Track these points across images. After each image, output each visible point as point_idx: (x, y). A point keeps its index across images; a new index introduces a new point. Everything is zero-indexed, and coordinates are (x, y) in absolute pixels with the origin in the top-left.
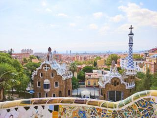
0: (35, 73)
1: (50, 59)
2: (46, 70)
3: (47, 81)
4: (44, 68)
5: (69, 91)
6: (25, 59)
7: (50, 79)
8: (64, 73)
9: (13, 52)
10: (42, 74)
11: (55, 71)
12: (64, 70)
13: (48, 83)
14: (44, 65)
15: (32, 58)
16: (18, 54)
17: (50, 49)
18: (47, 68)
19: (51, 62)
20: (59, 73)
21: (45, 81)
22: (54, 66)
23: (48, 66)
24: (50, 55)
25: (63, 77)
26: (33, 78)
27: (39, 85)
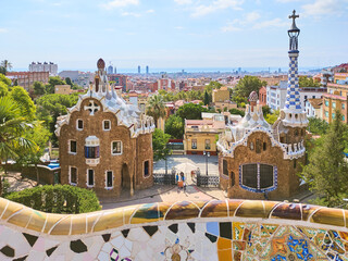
0: (63, 120)
1: (100, 86)
2: (92, 114)
3: (92, 141)
4: (86, 108)
5: (147, 164)
6: (37, 86)
7: (99, 134)
8: (135, 121)
9: (8, 69)
10: (80, 122)
11: (112, 116)
12: (134, 114)
13: (95, 145)
14: (86, 102)
15: (54, 82)
16: (21, 73)
17: (101, 63)
18: (93, 108)
19: (104, 94)
20: (124, 121)
21: (87, 140)
22: (111, 104)
23: (97, 103)
24: (102, 78)
25: (132, 129)
26: (58, 132)
27: (74, 150)
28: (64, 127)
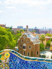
0: (19, 39)
1: (27, 32)
2: (25, 38)
4: (23, 37)
5: (38, 52)
7: (26, 44)
8: (35, 41)
10: (22, 40)
11: (29, 39)
12: (35, 39)
13: (25, 46)
14: (23, 35)
15: (21, 31)
17: (27, 27)
18: (25, 37)
19: (28, 34)
20: (32, 41)
21: (23, 44)
22: (29, 36)
24: (27, 30)
25: (34, 43)
28: (19, 41)
